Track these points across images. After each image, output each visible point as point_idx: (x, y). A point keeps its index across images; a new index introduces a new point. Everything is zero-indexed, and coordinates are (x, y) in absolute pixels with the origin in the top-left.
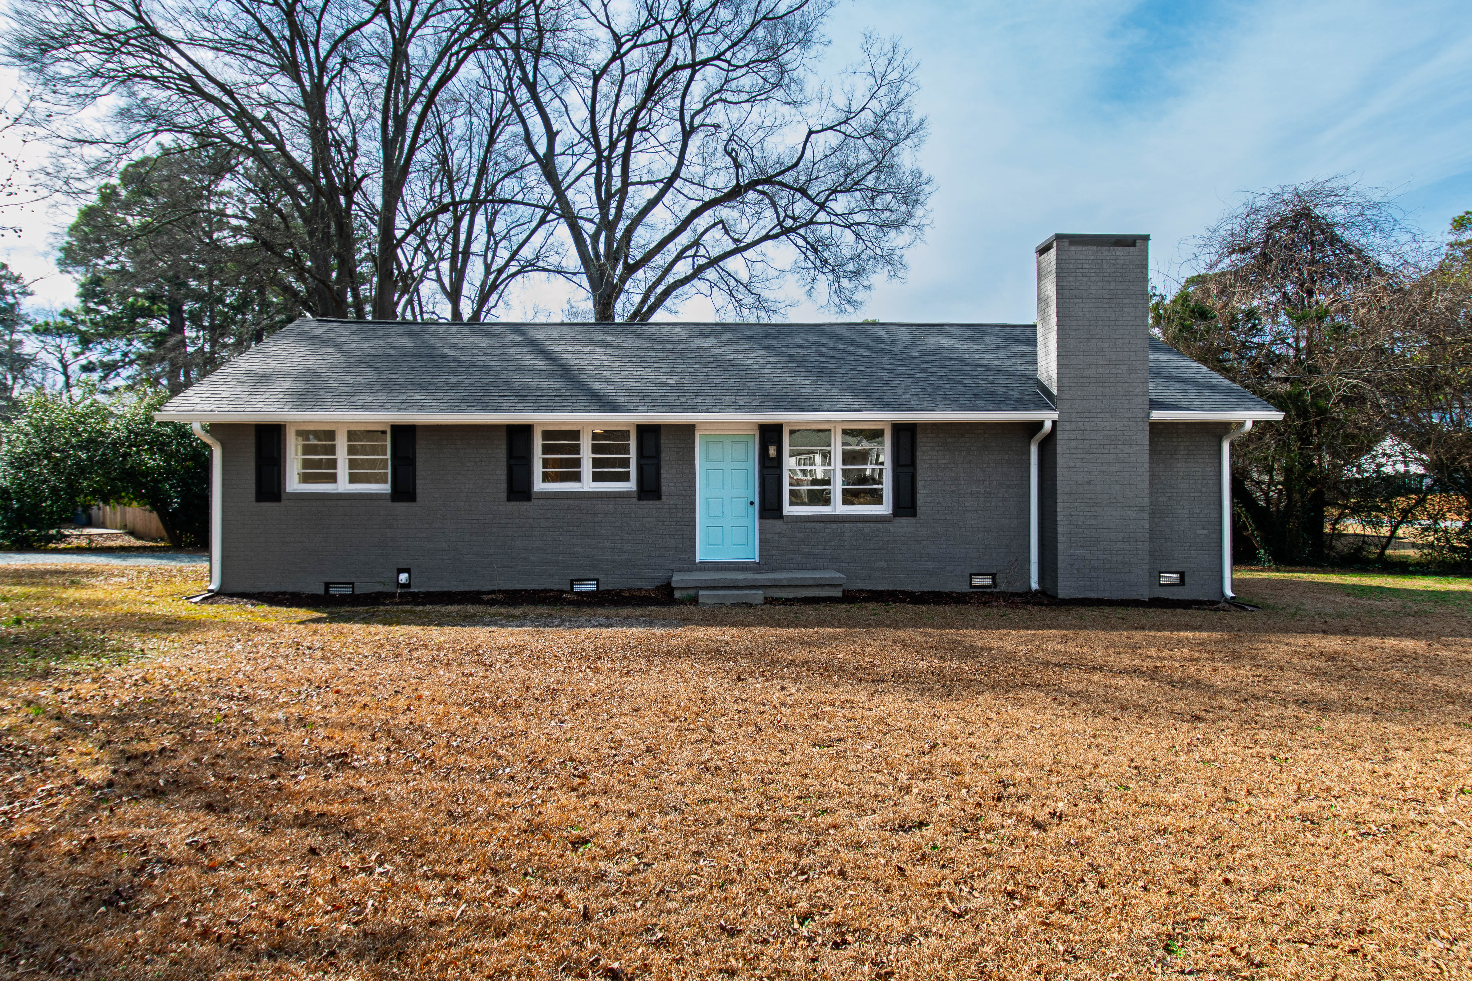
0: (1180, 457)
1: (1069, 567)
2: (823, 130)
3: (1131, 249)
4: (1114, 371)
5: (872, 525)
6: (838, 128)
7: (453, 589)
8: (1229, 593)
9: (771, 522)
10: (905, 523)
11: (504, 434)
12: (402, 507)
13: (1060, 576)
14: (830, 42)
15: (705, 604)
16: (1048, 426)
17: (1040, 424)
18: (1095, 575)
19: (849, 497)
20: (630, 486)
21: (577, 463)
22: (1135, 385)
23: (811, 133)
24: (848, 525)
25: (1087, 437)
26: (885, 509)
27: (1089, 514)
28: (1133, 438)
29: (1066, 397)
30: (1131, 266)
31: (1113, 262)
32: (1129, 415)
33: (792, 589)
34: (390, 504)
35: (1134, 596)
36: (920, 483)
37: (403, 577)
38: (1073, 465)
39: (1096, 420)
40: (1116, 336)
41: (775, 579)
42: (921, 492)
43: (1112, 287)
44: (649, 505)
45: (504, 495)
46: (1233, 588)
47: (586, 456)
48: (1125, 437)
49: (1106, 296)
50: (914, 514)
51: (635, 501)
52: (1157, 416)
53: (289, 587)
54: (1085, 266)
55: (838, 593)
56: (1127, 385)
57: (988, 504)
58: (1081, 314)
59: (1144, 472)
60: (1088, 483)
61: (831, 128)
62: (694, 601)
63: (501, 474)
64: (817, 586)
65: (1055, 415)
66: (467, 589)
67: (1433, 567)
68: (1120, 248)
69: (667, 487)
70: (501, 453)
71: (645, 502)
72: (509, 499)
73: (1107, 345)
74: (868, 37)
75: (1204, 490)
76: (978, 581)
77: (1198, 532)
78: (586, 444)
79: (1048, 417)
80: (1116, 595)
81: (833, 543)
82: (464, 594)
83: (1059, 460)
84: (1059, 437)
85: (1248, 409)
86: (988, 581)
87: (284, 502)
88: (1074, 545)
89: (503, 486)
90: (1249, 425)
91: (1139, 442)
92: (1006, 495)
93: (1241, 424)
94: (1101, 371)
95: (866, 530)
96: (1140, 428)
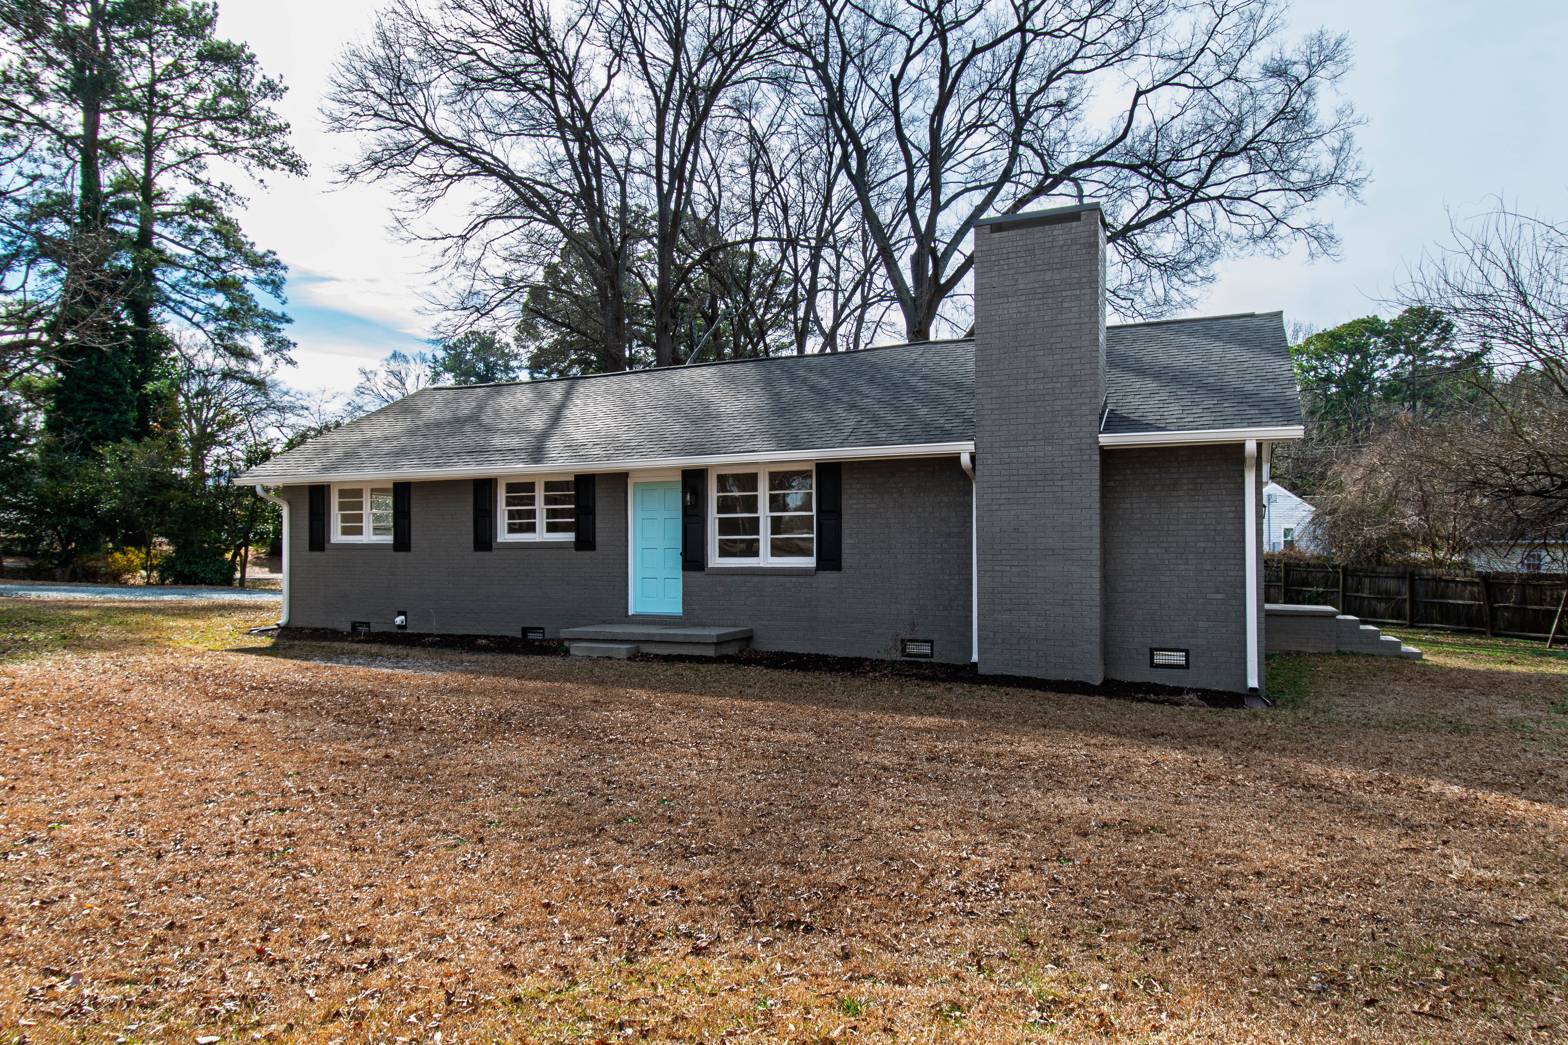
0: (1182, 493)
1: (991, 635)
2: (1154, 88)
3: (1074, 224)
4: (1049, 386)
5: (794, 579)
6: (1176, 80)
8: (1254, 683)
9: (694, 574)
10: (829, 577)
11: (470, 488)
12: (401, 556)
16: (965, 460)
18: (1026, 647)
20: (569, 536)
21: (532, 514)
22: (1081, 401)
23: (1139, 94)
24: (769, 578)
25: (1014, 472)
26: (809, 561)
27: (1018, 569)
28: (1077, 470)
29: (987, 423)
30: (1074, 247)
31: (1048, 245)
32: (1071, 442)
33: (665, 646)
34: (393, 553)
35: (1078, 677)
36: (845, 531)
37: (399, 620)
38: (995, 507)
39: (1026, 449)
40: (1052, 340)
41: (649, 634)
42: (847, 541)
43: (1047, 278)
44: (586, 555)
45: (471, 545)
47: (540, 507)
48: (1065, 470)
49: (1039, 291)
50: (839, 568)
51: (573, 551)
53: (329, 625)
54: (1013, 255)
56: (1068, 402)
57: (923, 557)
58: (1006, 317)
60: (1016, 530)
61: (1166, 83)
62: (566, 651)
63: (468, 527)
64: (690, 643)
65: (969, 446)
68: (1059, 226)
69: (600, 538)
70: (468, 507)
71: (582, 553)
72: (475, 550)
73: (1041, 353)
75: (1218, 538)
76: (912, 649)
77: (1210, 596)
78: (540, 494)
79: (964, 449)
80: (1054, 675)
81: (753, 598)
84: (982, 472)
86: (926, 649)
87: (327, 552)
88: (999, 608)
91: (1084, 476)
92: (945, 546)
94: (1033, 387)
95: (788, 585)
96: (1086, 457)
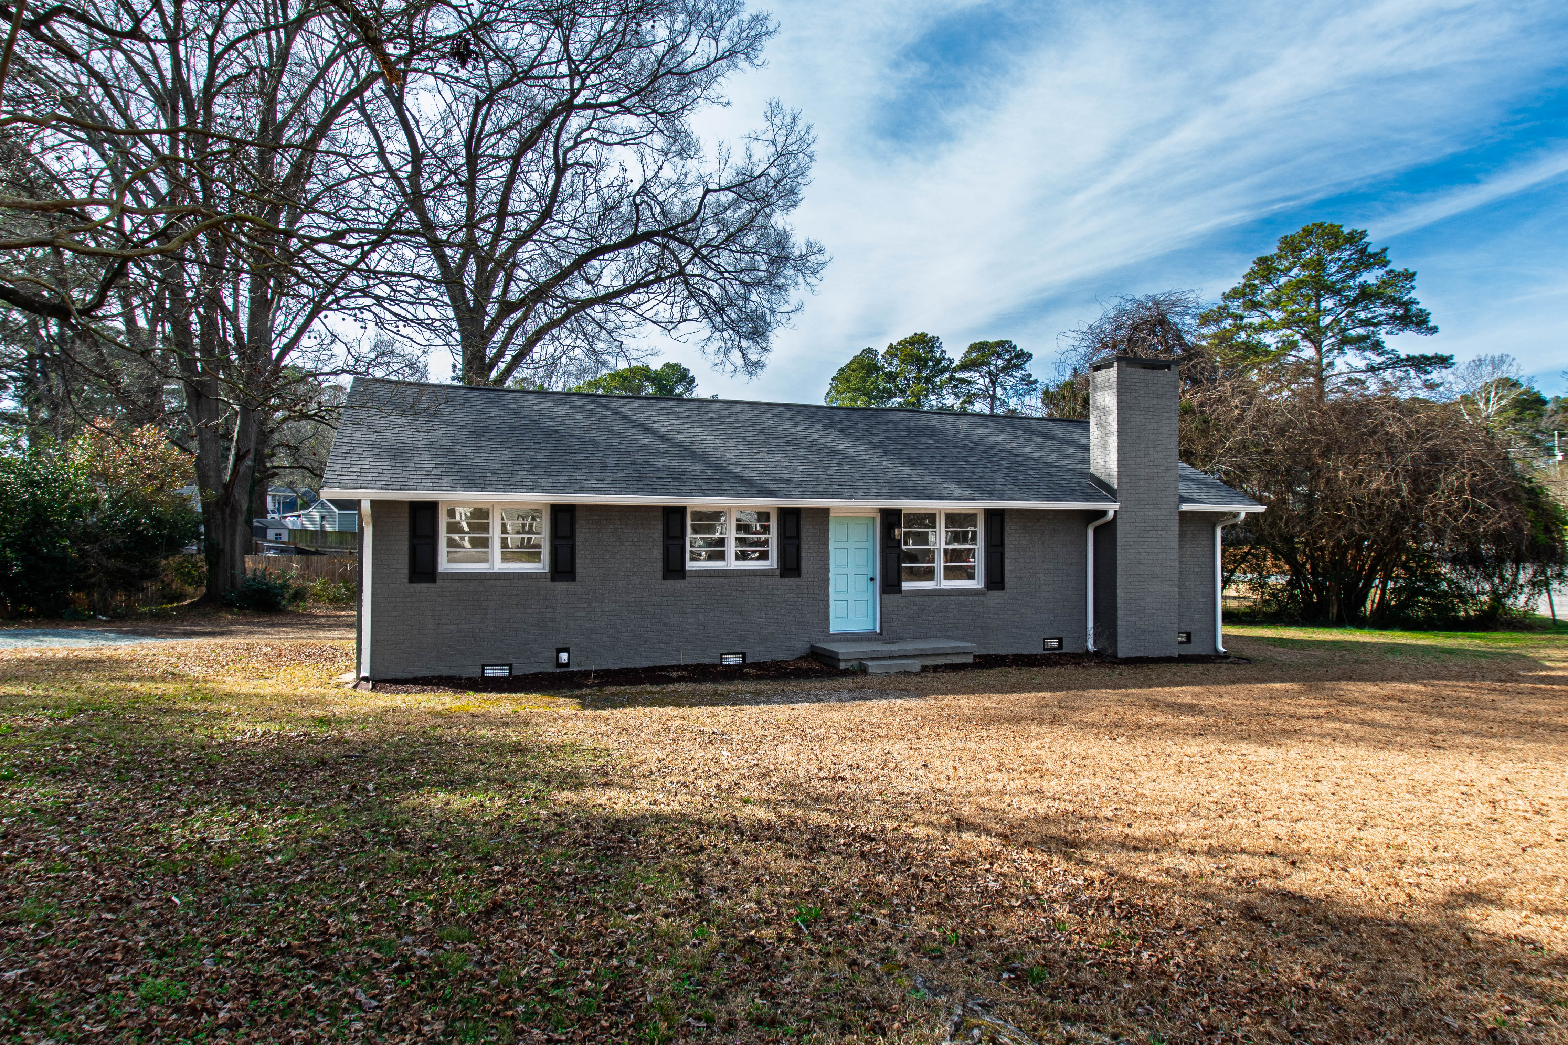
0: (1187, 539)
1: (1125, 631)
3: (1167, 371)
5: (971, 598)
7: (612, 667)
8: (1221, 648)
9: (892, 596)
10: (996, 596)
11: (660, 514)
12: (561, 586)
13: (1119, 639)
14: (728, 103)
15: (876, 675)
16: (1111, 514)
17: (1104, 513)
18: (1143, 638)
19: (950, 573)
20: (771, 564)
21: (722, 542)
25: (1138, 524)
26: (977, 583)
27: (1139, 587)
28: (1168, 524)
29: (1124, 492)
30: (1168, 386)
31: (1155, 382)
32: (1166, 507)
34: (549, 583)
35: (1168, 654)
36: (1007, 561)
37: (564, 657)
38: (1130, 547)
39: (1144, 510)
40: (1157, 442)
42: (1008, 568)
44: (790, 582)
45: (660, 574)
46: (1224, 644)
47: (731, 535)
48: (1162, 525)
49: (1151, 410)
50: (1003, 588)
51: (778, 578)
52: (1186, 507)
53: (445, 672)
54: (1137, 384)
55: (969, 660)
58: (1134, 423)
59: (1175, 554)
60: (1139, 562)
62: (863, 671)
63: (657, 553)
64: (954, 654)
65: (1116, 506)
66: (624, 666)
67: (1260, 617)
68: (1160, 371)
69: (806, 565)
70: (657, 532)
71: (786, 580)
72: (665, 578)
74: (775, 108)
75: (1203, 566)
76: (1048, 644)
77: (1200, 600)
78: (731, 525)
79: (1111, 507)
80: (1156, 654)
82: (620, 672)
83: (1119, 543)
84: (1119, 524)
85: (1240, 503)
86: (1057, 644)
87: (439, 583)
88: (1129, 613)
89: (660, 565)
90: (1243, 516)
91: (1173, 529)
92: (1069, 571)
93: (1236, 515)
94: (1147, 470)
95: (967, 602)
96: (1174, 518)
